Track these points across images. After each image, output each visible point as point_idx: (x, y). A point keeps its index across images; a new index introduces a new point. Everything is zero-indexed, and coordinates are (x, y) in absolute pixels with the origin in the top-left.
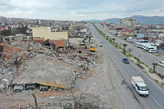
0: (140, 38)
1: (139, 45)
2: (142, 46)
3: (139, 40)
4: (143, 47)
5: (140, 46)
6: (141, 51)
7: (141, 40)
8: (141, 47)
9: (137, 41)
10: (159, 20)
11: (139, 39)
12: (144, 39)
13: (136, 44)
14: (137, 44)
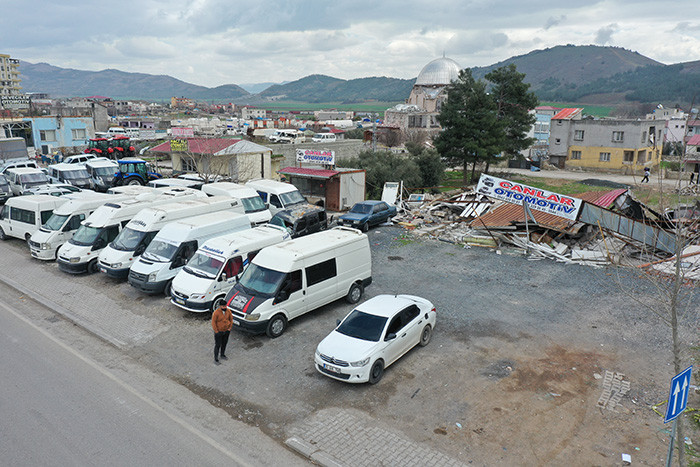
0: (65, 154)
1: (74, 223)
2: (122, 238)
3: (60, 167)
4: (157, 269)
5: (99, 244)
6: (138, 354)
7: (80, 166)
8: (110, 256)
9: (38, 170)
10: (126, 86)
11: (57, 160)
12: (102, 149)
13: (26, 216)
14: (46, 215)
